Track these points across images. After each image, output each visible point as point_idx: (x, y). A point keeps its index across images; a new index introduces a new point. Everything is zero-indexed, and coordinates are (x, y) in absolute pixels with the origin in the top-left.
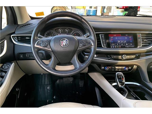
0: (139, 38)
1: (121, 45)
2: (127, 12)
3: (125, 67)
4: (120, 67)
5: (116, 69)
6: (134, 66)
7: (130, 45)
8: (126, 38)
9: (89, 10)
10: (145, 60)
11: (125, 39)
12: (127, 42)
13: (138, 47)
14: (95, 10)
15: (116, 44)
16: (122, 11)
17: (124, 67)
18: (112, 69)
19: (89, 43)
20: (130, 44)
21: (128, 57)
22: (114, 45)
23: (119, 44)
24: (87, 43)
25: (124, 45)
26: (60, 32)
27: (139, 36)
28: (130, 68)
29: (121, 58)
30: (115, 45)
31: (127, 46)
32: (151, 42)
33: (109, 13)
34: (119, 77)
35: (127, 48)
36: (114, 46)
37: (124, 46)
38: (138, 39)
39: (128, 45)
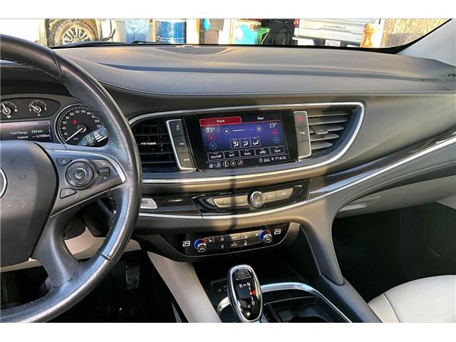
0: (303, 128)
1: (242, 155)
2: (268, 30)
3: (261, 231)
4: (246, 235)
5: (232, 242)
6: (291, 224)
7: (273, 152)
8: (259, 129)
9: (163, 23)
10: (323, 201)
11: (256, 134)
12: (264, 144)
13: (300, 157)
14: (181, 23)
15: (227, 155)
16: (256, 28)
17: (258, 233)
18: (218, 242)
19: (105, 174)
20: (273, 150)
21: (270, 196)
22: (220, 156)
23: (237, 155)
24: (98, 172)
25: (253, 154)
26: (9, 117)
27: (302, 119)
28: (278, 231)
29: (247, 204)
30: (222, 157)
31: (263, 158)
32: (338, 136)
33: (218, 32)
34: (241, 286)
35: (264, 164)
36: (222, 163)
37: (253, 157)
38: (297, 130)
39: (268, 152)
